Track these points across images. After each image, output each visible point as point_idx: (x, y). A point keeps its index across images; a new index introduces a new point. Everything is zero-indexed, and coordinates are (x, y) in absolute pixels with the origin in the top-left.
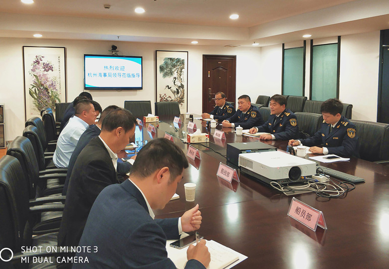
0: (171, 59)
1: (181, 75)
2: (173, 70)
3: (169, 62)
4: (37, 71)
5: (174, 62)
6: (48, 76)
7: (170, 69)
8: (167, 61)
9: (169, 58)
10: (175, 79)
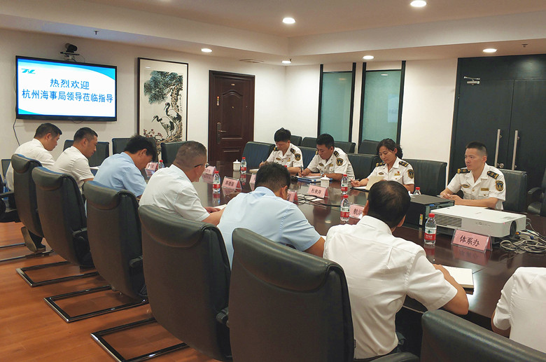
0: (162, 73)
2: (165, 92)
3: (160, 77)
5: (167, 79)
7: (160, 89)
8: (156, 76)
9: (159, 72)
10: (168, 107)
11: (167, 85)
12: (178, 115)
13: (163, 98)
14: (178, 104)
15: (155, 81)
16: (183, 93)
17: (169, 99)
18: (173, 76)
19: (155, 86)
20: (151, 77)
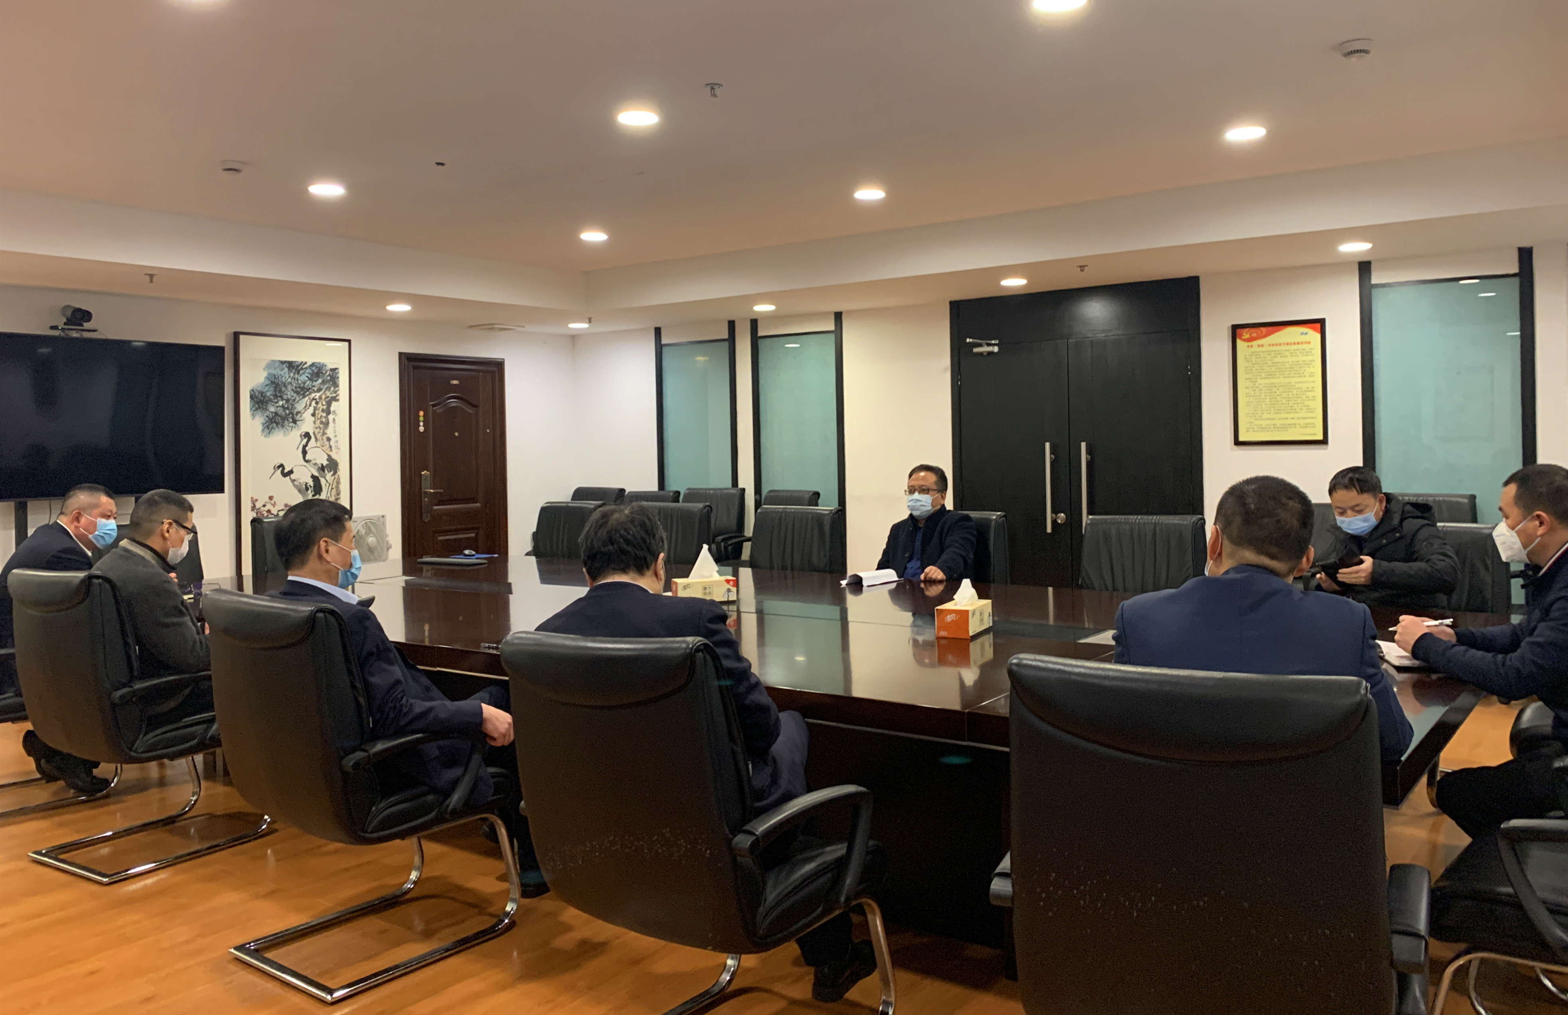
0: (291, 365)
1: (326, 424)
2: (300, 407)
3: (286, 375)
5: (303, 378)
7: (288, 401)
8: (277, 372)
9: (283, 362)
10: (305, 441)
11: (302, 391)
12: (330, 458)
13: (295, 422)
14: (330, 432)
15: (275, 384)
16: (340, 407)
17: (307, 423)
18: (317, 371)
19: (276, 396)
20: (265, 374)
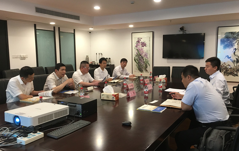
0: (232, 33)
2: (234, 42)
4: (138, 47)
6: (144, 50)
8: (228, 35)
9: (229, 32)
10: (235, 50)
11: (235, 39)
13: (232, 46)
15: (227, 38)
17: (236, 46)
20: (225, 35)
